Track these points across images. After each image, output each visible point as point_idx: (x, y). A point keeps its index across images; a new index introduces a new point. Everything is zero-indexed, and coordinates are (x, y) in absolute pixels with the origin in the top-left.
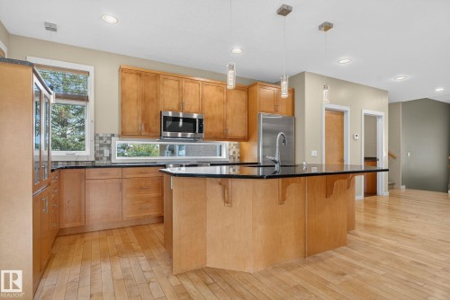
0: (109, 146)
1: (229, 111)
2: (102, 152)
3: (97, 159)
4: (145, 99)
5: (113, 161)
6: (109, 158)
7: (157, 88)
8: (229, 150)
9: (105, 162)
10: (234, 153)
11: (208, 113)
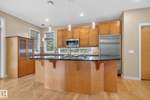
0: (58, 50)
1: (90, 36)
2: (56, 51)
3: (55, 53)
4: (63, 37)
5: (58, 54)
6: (58, 53)
7: (66, 33)
8: (94, 50)
9: (57, 54)
10: (96, 51)
11: (82, 38)
